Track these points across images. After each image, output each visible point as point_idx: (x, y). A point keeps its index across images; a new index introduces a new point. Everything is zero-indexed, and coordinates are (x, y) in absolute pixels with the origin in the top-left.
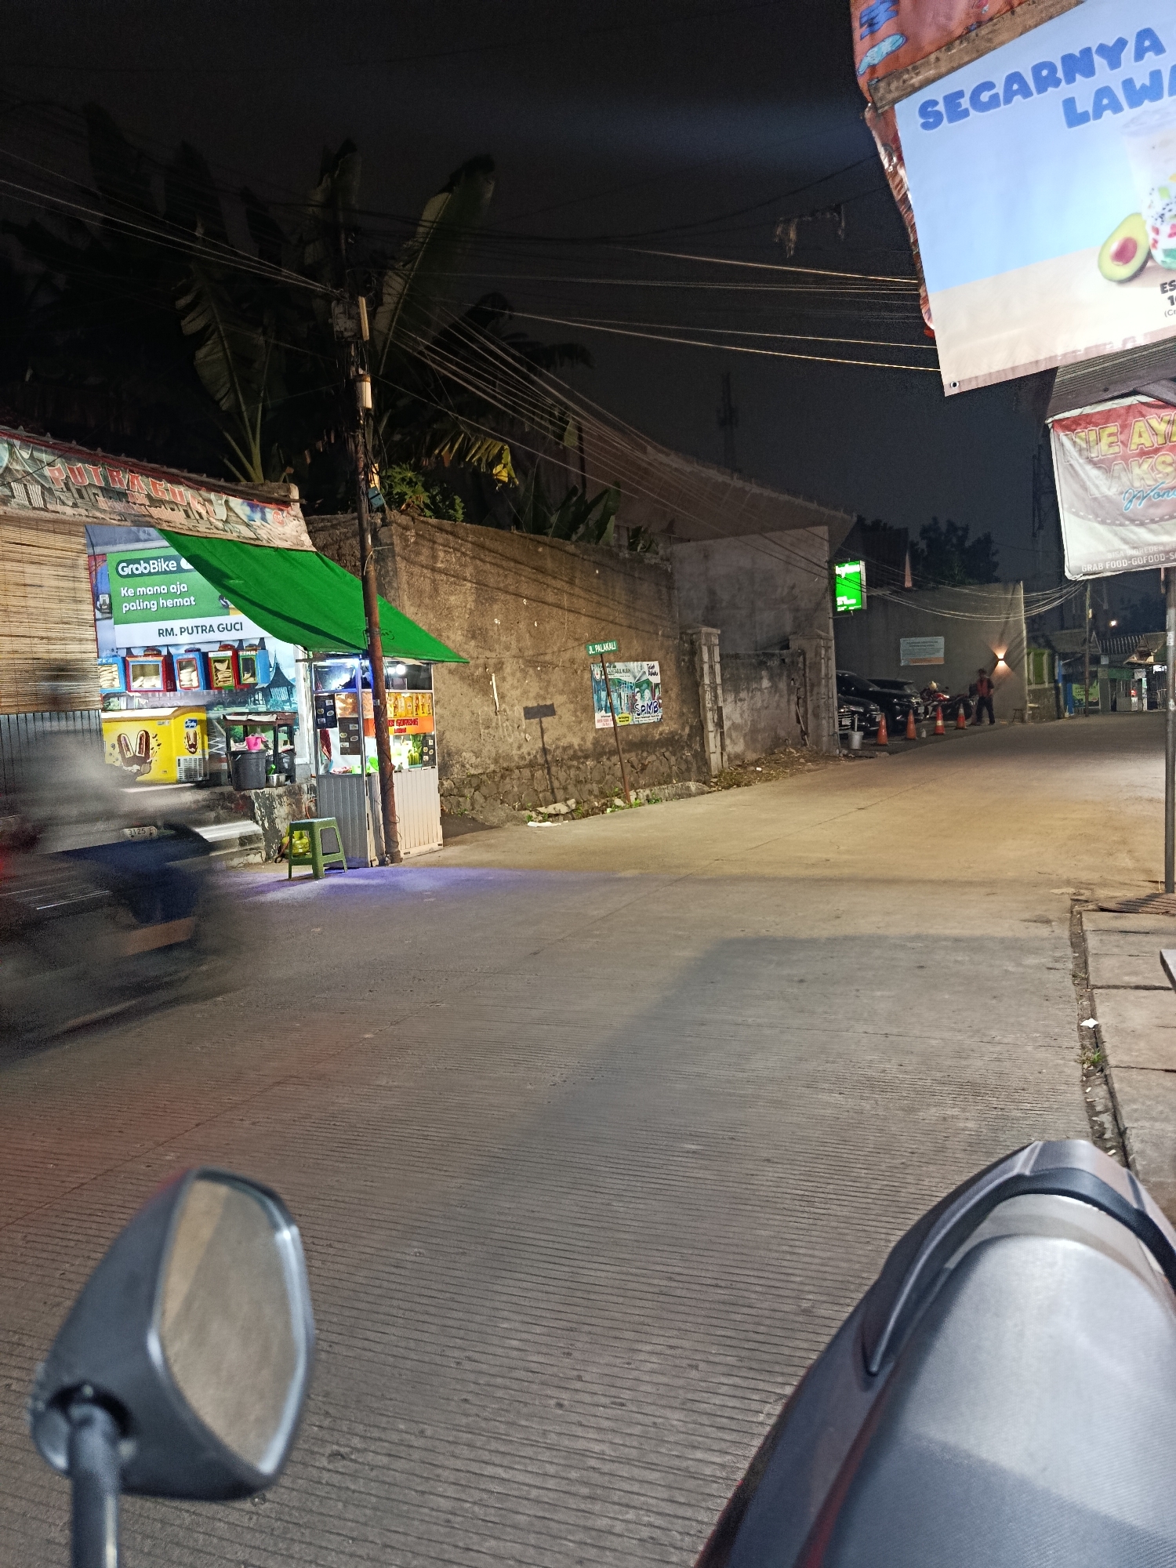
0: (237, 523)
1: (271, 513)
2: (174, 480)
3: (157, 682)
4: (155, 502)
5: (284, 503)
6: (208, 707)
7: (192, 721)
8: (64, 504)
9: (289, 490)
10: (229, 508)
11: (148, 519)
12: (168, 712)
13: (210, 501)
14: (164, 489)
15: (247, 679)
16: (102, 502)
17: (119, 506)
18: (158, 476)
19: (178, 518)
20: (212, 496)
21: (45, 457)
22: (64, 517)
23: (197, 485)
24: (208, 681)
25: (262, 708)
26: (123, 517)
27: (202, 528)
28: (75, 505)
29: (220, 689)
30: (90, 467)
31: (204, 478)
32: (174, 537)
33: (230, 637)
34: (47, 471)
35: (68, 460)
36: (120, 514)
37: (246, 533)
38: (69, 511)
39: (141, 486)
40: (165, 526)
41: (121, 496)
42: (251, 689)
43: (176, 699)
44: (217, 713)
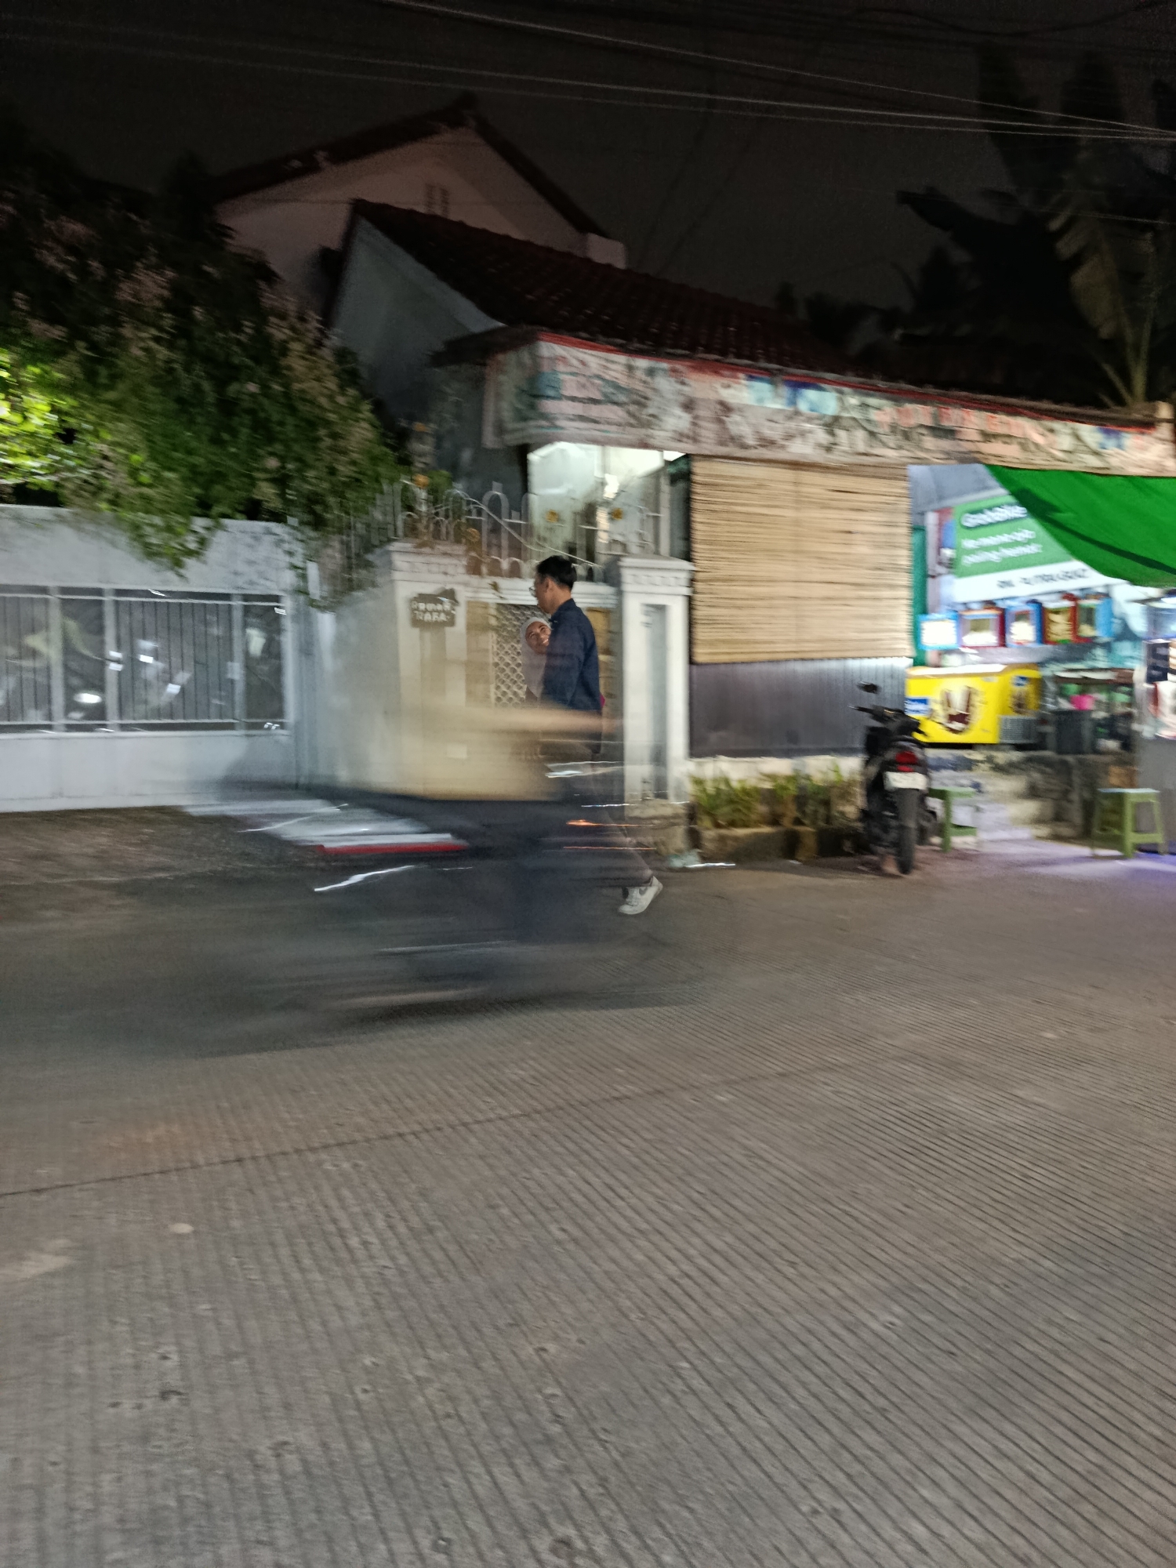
0: (1083, 452)
1: (1131, 440)
2: (1013, 411)
3: (989, 637)
4: (987, 437)
5: (1147, 425)
6: (1040, 665)
7: (1023, 678)
8: (885, 445)
9: (1155, 410)
10: (1078, 437)
11: (977, 456)
12: (999, 668)
13: (1052, 431)
14: (1001, 422)
15: (1086, 631)
16: (929, 442)
17: (946, 444)
18: (993, 408)
19: (1010, 453)
20: (1057, 425)
21: (873, 401)
22: (888, 461)
23: (1037, 414)
24: (1043, 636)
25: (1101, 665)
26: (949, 455)
27: (1040, 461)
28: (900, 448)
29: (1054, 643)
30: (919, 407)
31: (1045, 405)
32: (1004, 474)
33: (1071, 586)
34: (874, 415)
35: (896, 400)
36: (947, 453)
37: (1093, 462)
38: (892, 454)
39: (972, 421)
40: (994, 462)
41: (950, 433)
42: (1090, 643)
43: (1009, 656)
44: (1048, 671)
